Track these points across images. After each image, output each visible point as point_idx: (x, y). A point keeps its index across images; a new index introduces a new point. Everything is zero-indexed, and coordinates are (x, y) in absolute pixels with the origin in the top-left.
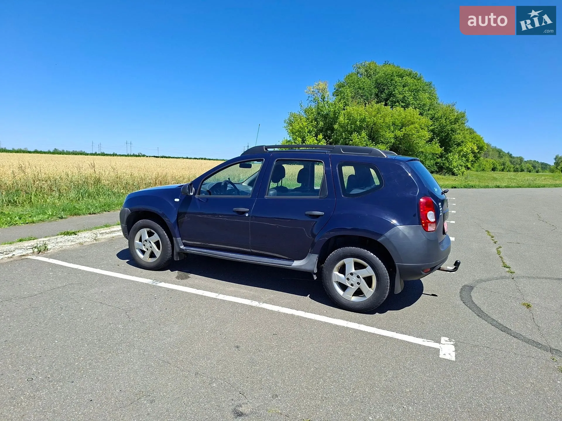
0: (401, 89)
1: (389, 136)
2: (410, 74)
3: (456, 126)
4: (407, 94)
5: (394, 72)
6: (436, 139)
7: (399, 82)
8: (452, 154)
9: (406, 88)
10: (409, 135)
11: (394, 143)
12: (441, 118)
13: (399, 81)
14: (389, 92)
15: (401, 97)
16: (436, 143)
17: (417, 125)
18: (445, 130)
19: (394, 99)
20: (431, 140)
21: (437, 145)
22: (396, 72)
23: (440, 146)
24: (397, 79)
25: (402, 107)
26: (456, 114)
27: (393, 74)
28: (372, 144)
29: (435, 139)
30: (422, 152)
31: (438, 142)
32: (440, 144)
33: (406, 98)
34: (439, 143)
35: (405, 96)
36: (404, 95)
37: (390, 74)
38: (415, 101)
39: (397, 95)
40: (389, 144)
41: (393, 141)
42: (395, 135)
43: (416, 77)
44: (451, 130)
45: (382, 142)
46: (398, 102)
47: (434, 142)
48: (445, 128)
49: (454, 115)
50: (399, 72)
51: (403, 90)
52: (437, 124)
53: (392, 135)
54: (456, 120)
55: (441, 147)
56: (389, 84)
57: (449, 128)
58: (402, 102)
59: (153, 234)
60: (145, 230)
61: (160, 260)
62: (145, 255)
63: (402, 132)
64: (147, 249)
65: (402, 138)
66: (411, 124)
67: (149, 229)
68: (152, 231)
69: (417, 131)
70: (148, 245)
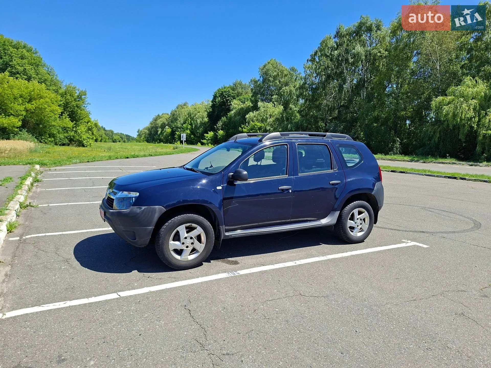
0: (19, 61)
1: (19, 107)
2: (25, 47)
3: (80, 103)
4: (28, 67)
5: (6, 42)
6: (66, 114)
7: (15, 53)
8: (79, 127)
9: (25, 61)
10: (41, 109)
11: (25, 116)
12: (65, 94)
14: (4, 61)
15: (21, 69)
16: (66, 118)
17: (47, 100)
18: (70, 105)
19: (13, 70)
20: (62, 114)
21: (68, 119)
22: (8, 42)
23: (70, 120)
24: (11, 49)
25: (25, 79)
26: (78, 92)
27: (4, 42)
29: (65, 114)
30: (54, 126)
31: (68, 116)
32: (70, 119)
33: (27, 72)
34: (69, 118)
35: (25, 69)
36: (25, 67)
38: (37, 75)
39: (16, 66)
40: (20, 117)
41: (24, 113)
42: (25, 108)
43: (31, 51)
44: (77, 106)
45: (12, 115)
46: (18, 73)
47: (64, 117)
48: (70, 104)
49: (76, 93)
50: (12, 43)
51: (22, 62)
52: (64, 100)
53: (22, 108)
54: (80, 97)
55: (72, 121)
56: (2, 53)
57: (74, 103)
58: (24, 75)
59: (194, 229)
60: (184, 226)
61: (204, 254)
62: (184, 254)
63: (32, 105)
64: (187, 247)
65: (34, 111)
66: (41, 98)
67: (190, 224)
68: (194, 225)
69: (48, 105)
70: (188, 241)
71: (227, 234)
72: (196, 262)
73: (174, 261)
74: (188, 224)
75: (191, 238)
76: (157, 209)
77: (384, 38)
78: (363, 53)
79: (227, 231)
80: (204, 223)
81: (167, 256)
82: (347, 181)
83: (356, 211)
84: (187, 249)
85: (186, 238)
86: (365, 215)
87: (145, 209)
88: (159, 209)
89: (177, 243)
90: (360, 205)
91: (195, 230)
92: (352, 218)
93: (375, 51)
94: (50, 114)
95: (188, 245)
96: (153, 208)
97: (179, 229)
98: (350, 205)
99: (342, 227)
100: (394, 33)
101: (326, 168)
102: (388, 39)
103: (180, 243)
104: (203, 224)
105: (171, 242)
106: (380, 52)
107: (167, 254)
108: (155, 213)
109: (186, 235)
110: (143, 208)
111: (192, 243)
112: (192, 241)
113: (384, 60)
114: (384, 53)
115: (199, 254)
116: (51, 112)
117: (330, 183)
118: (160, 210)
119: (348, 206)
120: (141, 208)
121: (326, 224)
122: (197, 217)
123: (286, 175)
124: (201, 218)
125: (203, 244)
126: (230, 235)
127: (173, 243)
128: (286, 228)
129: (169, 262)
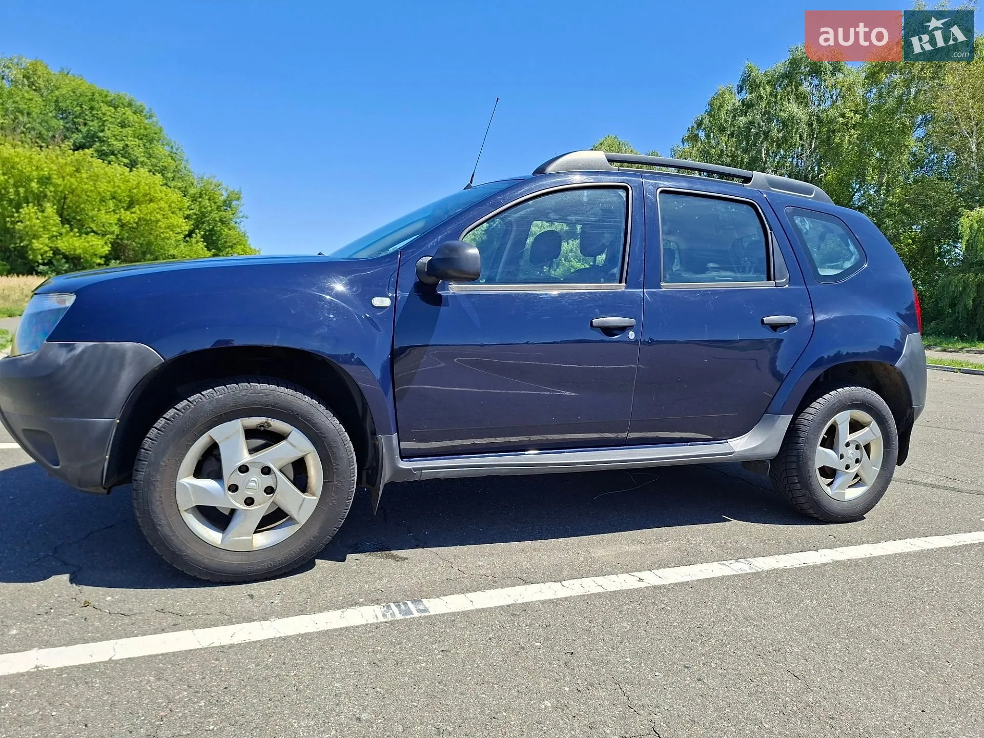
0: (117, 130)
1: (108, 218)
2: (130, 105)
3: (228, 214)
4: (132, 142)
5: (97, 94)
6: (198, 235)
7: (110, 116)
9: (128, 131)
10: (149, 222)
11: (117, 235)
12: (200, 197)
13: (110, 113)
14: (89, 130)
15: (118, 145)
16: (197, 242)
17: (163, 204)
18: (208, 219)
19: (104, 148)
20: (190, 235)
21: (201, 245)
22: (100, 95)
23: (206, 247)
24: (105, 108)
25: (125, 165)
26: (225, 195)
27: (93, 96)
28: (72, 234)
29: (196, 234)
30: (174, 256)
31: (202, 240)
32: (205, 244)
33: (130, 151)
34: (203, 242)
35: (127, 145)
36: (126, 142)
37: (87, 96)
38: (148, 158)
39: (109, 140)
40: (108, 236)
41: (116, 230)
42: (119, 220)
43: (142, 112)
44: (221, 221)
45: (93, 231)
46: (113, 153)
47: (194, 240)
48: (208, 216)
49: (222, 195)
50: (106, 96)
51: (121, 132)
52: (196, 207)
53: (113, 219)
54: (227, 204)
55: (209, 250)
56: (86, 115)
57: (216, 215)
58: (123, 156)
59: (276, 438)
60: (238, 426)
61: (314, 531)
62: (236, 526)
63: (133, 215)
64: (249, 501)
65: (135, 225)
66: (151, 201)
67: (262, 420)
68: (277, 425)
69: (164, 215)
70: (254, 483)
71: (404, 465)
72: (280, 557)
73: (192, 551)
74: (255, 421)
75: (266, 471)
76: (129, 355)
77: (850, 88)
78: (805, 118)
79: (406, 455)
80: (317, 421)
81: (167, 530)
82: (818, 319)
83: (843, 419)
84: (246, 507)
85: (244, 469)
86: (872, 433)
87: (84, 351)
88: (137, 353)
89: (209, 484)
90: (856, 400)
91: (284, 443)
92: (830, 441)
93: (832, 113)
94: (167, 233)
95: (250, 494)
96: (115, 351)
97: (218, 433)
98: (827, 396)
99: (799, 468)
100: (872, 76)
101: (751, 275)
102: (860, 91)
103: (222, 485)
104: (314, 425)
105: (186, 480)
106: (843, 115)
107: (164, 522)
108: (121, 367)
109: (246, 458)
110: (81, 346)
111: (270, 490)
112: (268, 481)
113: (853, 131)
114: (852, 118)
115: (295, 528)
116: (168, 228)
117: (762, 321)
118: (141, 358)
119: (820, 400)
120: (71, 348)
121: (747, 454)
122: (289, 397)
123: (620, 282)
124: (305, 402)
125: (313, 495)
126: (415, 469)
127: (192, 486)
128: (615, 457)
129: (174, 553)
